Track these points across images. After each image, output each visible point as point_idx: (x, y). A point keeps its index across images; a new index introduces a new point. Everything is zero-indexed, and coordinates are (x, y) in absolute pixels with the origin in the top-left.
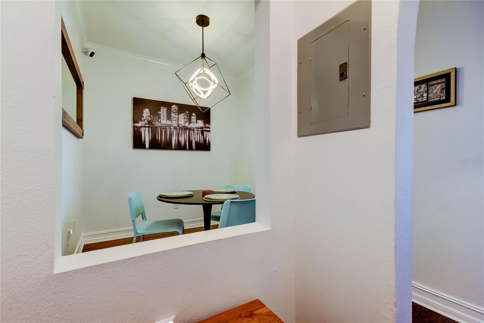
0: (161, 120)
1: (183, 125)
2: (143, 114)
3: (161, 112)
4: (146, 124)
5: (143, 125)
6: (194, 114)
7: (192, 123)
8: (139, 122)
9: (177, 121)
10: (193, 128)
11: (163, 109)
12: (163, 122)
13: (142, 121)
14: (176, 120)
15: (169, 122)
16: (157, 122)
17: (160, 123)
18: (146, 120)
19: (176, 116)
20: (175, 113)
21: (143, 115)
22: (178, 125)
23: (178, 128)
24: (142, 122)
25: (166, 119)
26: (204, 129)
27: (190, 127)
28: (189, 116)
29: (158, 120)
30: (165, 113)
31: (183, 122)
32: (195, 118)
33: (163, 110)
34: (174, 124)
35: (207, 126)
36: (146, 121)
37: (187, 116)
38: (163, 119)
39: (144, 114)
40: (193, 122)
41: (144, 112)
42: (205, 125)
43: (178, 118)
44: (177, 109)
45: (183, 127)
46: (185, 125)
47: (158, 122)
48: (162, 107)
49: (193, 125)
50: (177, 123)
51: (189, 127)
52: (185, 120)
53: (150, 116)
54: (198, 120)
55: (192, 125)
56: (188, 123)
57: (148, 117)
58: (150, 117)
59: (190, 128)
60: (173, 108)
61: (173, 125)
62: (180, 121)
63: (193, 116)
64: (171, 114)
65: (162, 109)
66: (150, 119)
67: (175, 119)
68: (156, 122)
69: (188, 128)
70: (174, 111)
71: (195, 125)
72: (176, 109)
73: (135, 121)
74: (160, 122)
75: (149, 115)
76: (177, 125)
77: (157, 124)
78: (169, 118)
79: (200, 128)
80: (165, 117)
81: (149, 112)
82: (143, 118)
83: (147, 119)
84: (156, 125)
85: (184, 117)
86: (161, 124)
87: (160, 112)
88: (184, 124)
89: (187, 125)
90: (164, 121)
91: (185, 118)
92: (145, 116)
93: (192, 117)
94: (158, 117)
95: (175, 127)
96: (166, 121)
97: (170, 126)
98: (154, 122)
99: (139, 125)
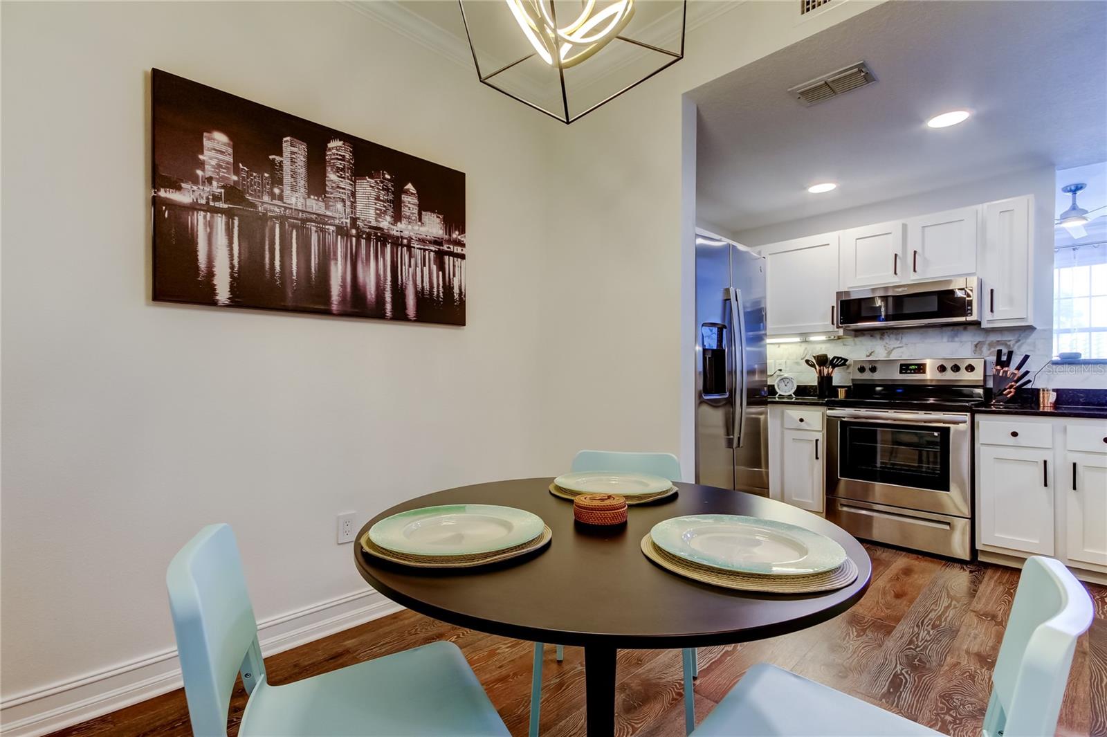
0: (282, 191)
1: (374, 224)
2: (202, 153)
4: (216, 198)
5: (204, 202)
6: (409, 186)
7: (404, 221)
8: (183, 185)
9: (348, 203)
10: (410, 239)
11: (292, 146)
12: (294, 200)
13: (195, 180)
14: (343, 201)
15: (315, 205)
16: (266, 199)
17: (279, 203)
18: (218, 181)
19: (346, 184)
20: (342, 170)
21: (201, 157)
22: (354, 220)
23: (354, 232)
24: (195, 188)
25: (303, 190)
26: (445, 248)
27: (398, 234)
28: (393, 193)
29: (272, 190)
30: (302, 164)
31: (372, 212)
32: (416, 201)
33: (292, 153)
34: (339, 213)
35: (454, 236)
36: (215, 183)
37: (386, 190)
38: (294, 188)
39: (205, 152)
40: (409, 218)
41: (207, 143)
42: (450, 235)
43: (353, 194)
44: (347, 156)
45: (373, 231)
46: (381, 225)
47: (273, 196)
48: (288, 138)
49: (410, 227)
50: (348, 210)
51: (395, 233)
52: (380, 205)
53: (236, 165)
54: (424, 213)
55: (404, 229)
56: (388, 218)
57: (227, 168)
58: (237, 171)
59: (398, 238)
60: (335, 152)
61: (333, 218)
62: (359, 207)
63: (407, 192)
64: (325, 174)
65: (287, 146)
67: (345, 197)
68: (261, 198)
69: (392, 237)
70: (339, 164)
71: (416, 228)
72: (344, 157)
73: (159, 177)
74: (281, 198)
75: (231, 160)
76: (348, 221)
77: (265, 204)
78: (317, 185)
79: (430, 242)
80: (302, 183)
81: (231, 151)
82: (203, 170)
83: (223, 177)
84: (260, 209)
85: (374, 194)
86: (286, 208)
87: (278, 158)
88: (377, 221)
89: (385, 223)
90: (296, 197)
91: (378, 199)
92: (214, 162)
93: (405, 198)
94: (272, 177)
95: (342, 228)
96: (304, 199)
97: (321, 220)
98: (251, 195)
99: (182, 197)
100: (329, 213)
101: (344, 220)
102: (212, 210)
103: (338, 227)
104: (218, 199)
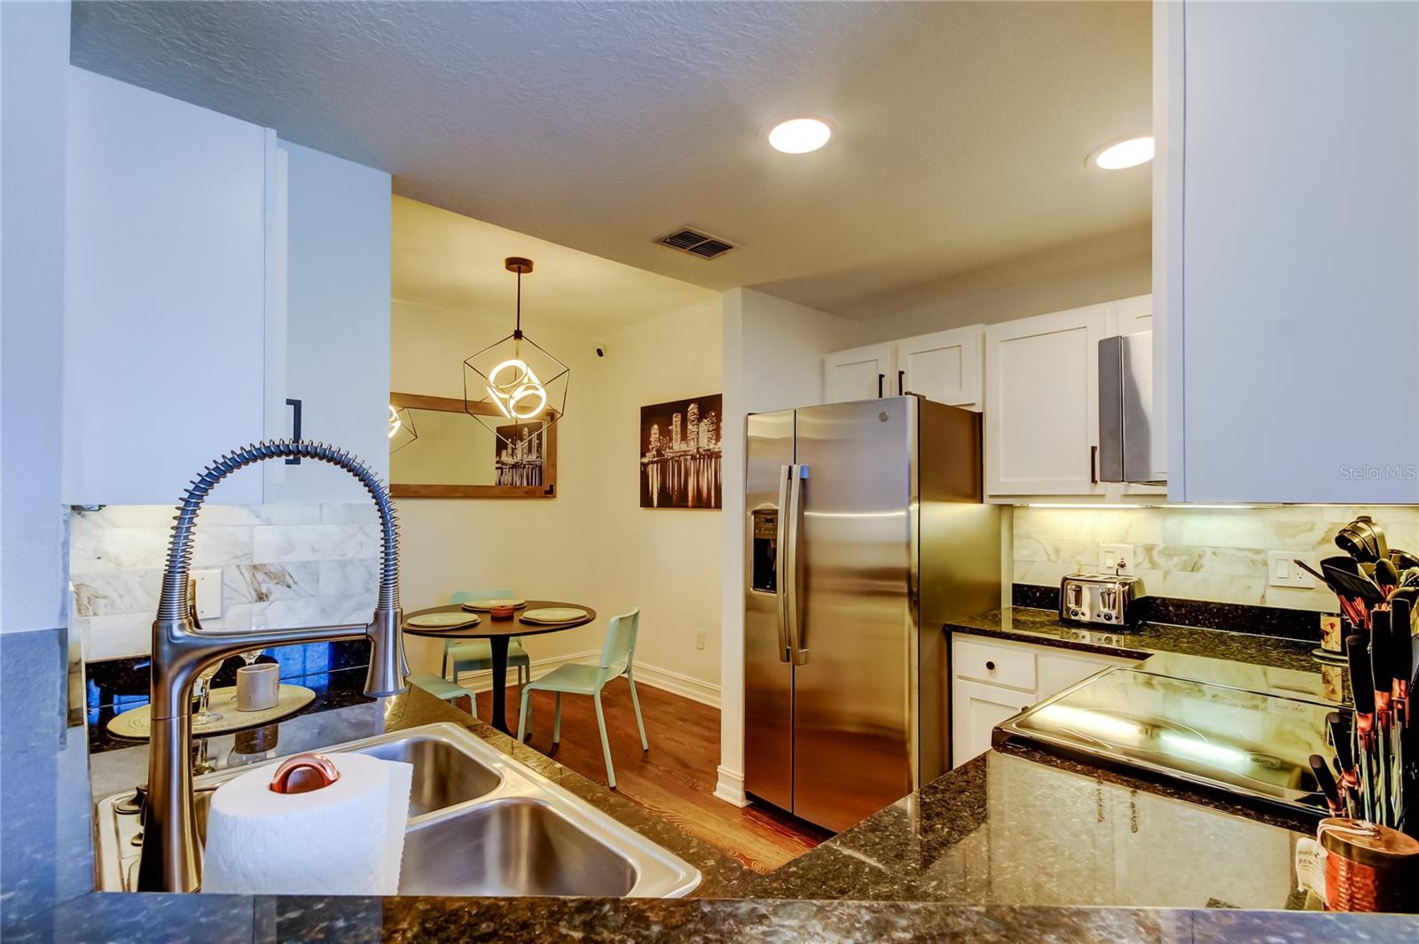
0: (672, 444)
1: (706, 448)
2: (650, 437)
8: (647, 455)
9: (696, 439)
11: (676, 418)
12: (676, 447)
13: (649, 451)
14: (694, 439)
15: (684, 447)
16: (668, 450)
17: (671, 451)
19: (695, 429)
20: (693, 421)
21: (651, 439)
22: (698, 449)
25: (679, 440)
28: (715, 424)
29: (669, 445)
31: (706, 441)
33: (676, 422)
34: (692, 447)
36: (654, 450)
37: (712, 423)
38: (676, 441)
39: (652, 437)
41: (653, 431)
43: (698, 433)
44: (695, 412)
46: (710, 448)
47: (669, 448)
48: (674, 415)
50: (695, 444)
51: (716, 450)
52: (709, 435)
53: (659, 438)
56: (713, 442)
57: (657, 440)
58: (659, 440)
60: (690, 412)
61: (689, 451)
62: (700, 439)
64: (686, 427)
65: (674, 419)
66: (659, 445)
67: (694, 437)
68: (666, 451)
69: (715, 453)
70: (692, 418)
72: (693, 413)
73: (643, 455)
74: (672, 448)
75: (657, 436)
76: (695, 451)
77: (668, 453)
78: (684, 437)
80: (679, 436)
81: (658, 432)
82: (651, 445)
83: (656, 446)
85: (707, 429)
86: (673, 453)
87: (671, 428)
88: (707, 445)
89: (712, 445)
90: (678, 446)
91: (709, 431)
92: (653, 440)
94: (670, 438)
96: (680, 445)
97: (685, 453)
98: (663, 451)
99: (645, 460)
100: (688, 449)
102: (653, 462)
103: (692, 456)
104: (654, 457)
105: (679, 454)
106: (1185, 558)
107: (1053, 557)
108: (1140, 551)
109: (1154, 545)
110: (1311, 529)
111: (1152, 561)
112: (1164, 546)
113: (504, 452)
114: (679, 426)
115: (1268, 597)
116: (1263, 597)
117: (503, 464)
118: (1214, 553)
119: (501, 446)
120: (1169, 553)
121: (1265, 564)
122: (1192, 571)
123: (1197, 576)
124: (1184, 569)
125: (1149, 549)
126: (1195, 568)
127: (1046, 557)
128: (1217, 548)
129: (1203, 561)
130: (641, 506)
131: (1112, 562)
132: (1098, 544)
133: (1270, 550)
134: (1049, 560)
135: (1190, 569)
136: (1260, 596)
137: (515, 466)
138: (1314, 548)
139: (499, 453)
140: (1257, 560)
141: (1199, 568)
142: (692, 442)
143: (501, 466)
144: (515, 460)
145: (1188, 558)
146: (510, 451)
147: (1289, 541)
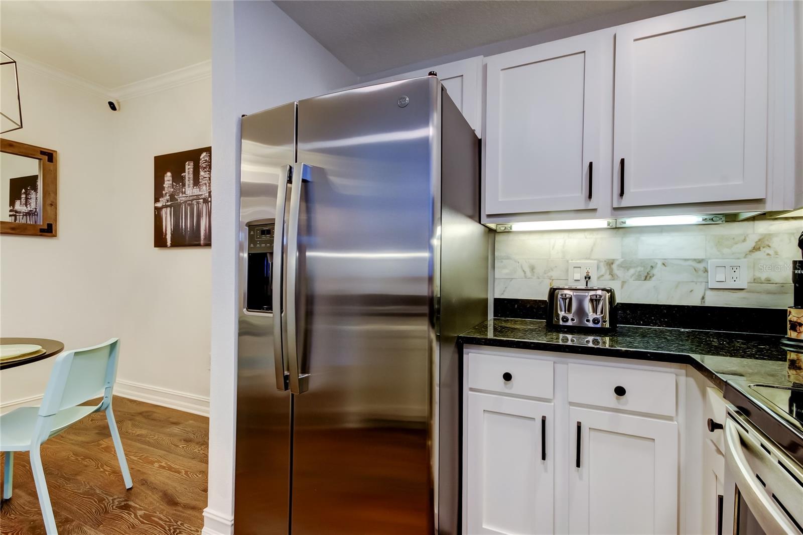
0: (185, 189)
2: (164, 183)
3: (185, 172)
5: (164, 204)
8: (160, 199)
9: (208, 184)
11: (189, 165)
12: (189, 192)
13: (162, 196)
14: (206, 184)
15: (196, 191)
16: (181, 195)
17: (184, 195)
18: (168, 193)
19: (207, 174)
20: (206, 167)
21: (164, 185)
23: (209, 199)
24: (163, 199)
25: (192, 185)
29: (182, 190)
33: (189, 169)
34: (204, 191)
36: (167, 195)
38: (189, 186)
39: (165, 183)
41: (166, 179)
43: (210, 179)
44: (208, 159)
47: (182, 193)
48: (187, 163)
50: (208, 188)
53: (173, 184)
58: (173, 187)
60: (203, 159)
61: (202, 195)
64: (199, 174)
65: (187, 167)
66: (172, 190)
67: (206, 182)
68: (179, 195)
70: (204, 165)
72: (206, 160)
73: (157, 200)
74: (185, 193)
75: (171, 182)
76: (208, 194)
77: (181, 198)
78: (196, 182)
80: (192, 182)
81: (171, 178)
82: (165, 191)
83: (169, 191)
84: (179, 201)
86: (186, 197)
87: (184, 174)
90: (190, 190)
92: (167, 186)
94: (182, 184)
95: (205, 198)
96: (192, 190)
97: (198, 197)
98: (177, 195)
99: (159, 205)
100: (200, 193)
101: (206, 195)
102: (166, 206)
103: (204, 199)
104: (168, 201)
105: (191, 198)
106: (639, 269)
107: (529, 274)
108: (602, 265)
109: (614, 260)
110: (744, 240)
111: (611, 274)
112: (623, 259)
113: (18, 203)
114: (191, 172)
115: (707, 298)
116: (703, 298)
117: (16, 212)
118: (664, 264)
119: (14, 196)
120: (625, 266)
121: (706, 271)
122: (645, 280)
123: (649, 284)
124: (638, 278)
125: (610, 264)
126: (647, 277)
127: (522, 274)
128: (665, 259)
129: (655, 271)
130: (155, 247)
131: (579, 275)
132: (568, 261)
133: (710, 259)
134: (526, 277)
135: (643, 278)
136: (701, 297)
137: (29, 214)
138: (745, 257)
139: (12, 203)
140: (700, 267)
141: (650, 277)
142: (204, 187)
143: (14, 213)
144: (29, 209)
145: (642, 269)
146: (23, 201)
147: (726, 251)
